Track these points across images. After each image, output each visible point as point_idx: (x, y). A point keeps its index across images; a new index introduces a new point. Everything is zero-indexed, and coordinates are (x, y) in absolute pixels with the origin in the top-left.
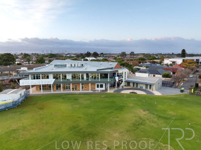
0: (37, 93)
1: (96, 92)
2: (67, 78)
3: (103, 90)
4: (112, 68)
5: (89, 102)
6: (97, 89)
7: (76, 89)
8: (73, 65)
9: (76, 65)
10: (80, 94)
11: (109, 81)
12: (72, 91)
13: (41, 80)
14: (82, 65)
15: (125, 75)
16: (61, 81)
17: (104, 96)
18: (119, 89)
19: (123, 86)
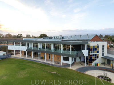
9: (58, 38)
13: (20, 47)
15: (103, 49)
16: (32, 49)
17: (55, 73)
18: (90, 66)
19: (98, 64)
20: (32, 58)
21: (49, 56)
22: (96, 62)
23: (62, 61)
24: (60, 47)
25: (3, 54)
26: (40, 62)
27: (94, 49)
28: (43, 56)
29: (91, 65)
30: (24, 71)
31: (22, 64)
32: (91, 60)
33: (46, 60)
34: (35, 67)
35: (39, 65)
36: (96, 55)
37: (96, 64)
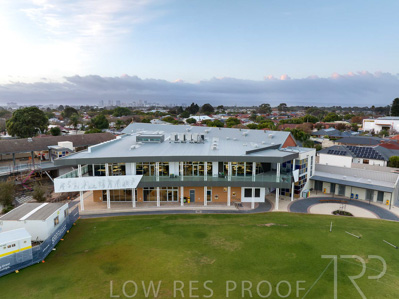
0: (98, 210)
1: (245, 208)
2: (171, 172)
3: (260, 204)
4: (276, 147)
5: (237, 245)
6: (244, 199)
7: (192, 200)
8: (181, 138)
9: (188, 139)
10: (206, 215)
11: (278, 181)
12: (182, 207)
13: (107, 177)
14: (203, 137)
15: (312, 163)
17: (272, 224)
20: (158, 206)
22: (304, 189)
27: (303, 166)
28: (189, 196)
29: (299, 196)
32: (299, 188)
33: (205, 204)
36: (304, 176)
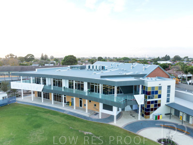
8: (91, 68)
15: (169, 91)
16: (52, 89)
17: (90, 133)
18: (147, 119)
19: (159, 117)
21: (81, 101)
22: (156, 113)
23: (101, 110)
24: (99, 87)
25: (3, 98)
26: (65, 113)
27: (153, 93)
28: (70, 101)
29: (149, 118)
30: (40, 130)
31: (35, 116)
32: (149, 110)
33: (75, 108)
34: (56, 123)
35: (63, 119)
36: (156, 102)
37: (156, 117)
